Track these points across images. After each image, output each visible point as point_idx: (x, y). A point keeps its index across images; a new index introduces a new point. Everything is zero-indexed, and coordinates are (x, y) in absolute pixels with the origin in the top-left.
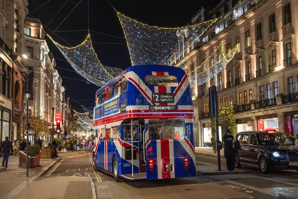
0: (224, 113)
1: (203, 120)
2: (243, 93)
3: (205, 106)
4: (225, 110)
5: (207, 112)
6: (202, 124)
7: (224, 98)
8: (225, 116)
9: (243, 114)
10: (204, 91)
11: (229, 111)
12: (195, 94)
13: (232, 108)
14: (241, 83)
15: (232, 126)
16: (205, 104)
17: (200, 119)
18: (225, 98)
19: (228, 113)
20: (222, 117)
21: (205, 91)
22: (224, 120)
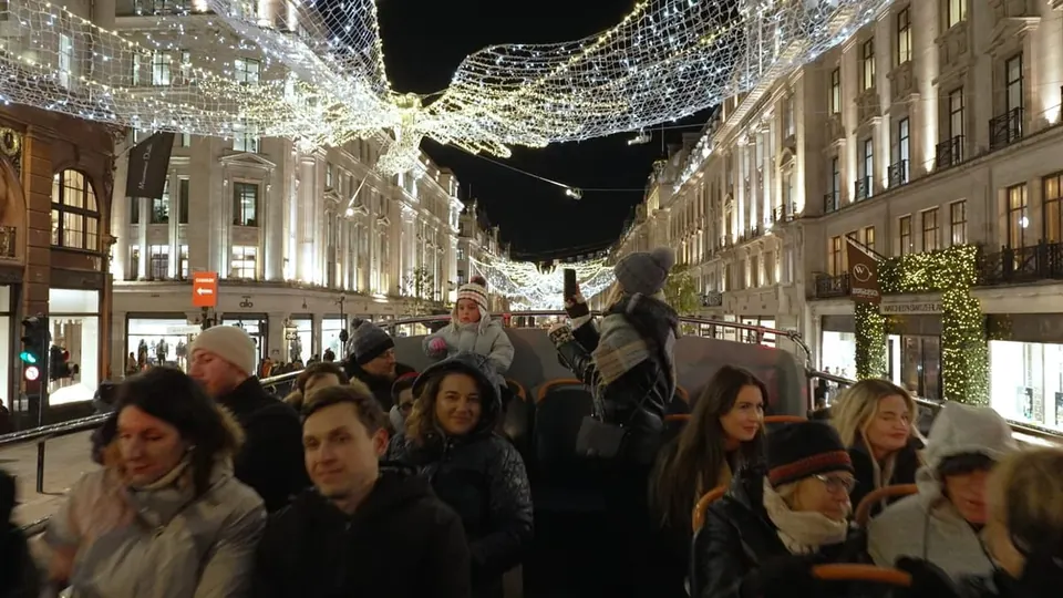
0: (921, 284)
1: (823, 303)
2: (1037, 183)
3: (830, 249)
4: (928, 272)
5: (839, 274)
6: (817, 318)
7: (919, 217)
8: (921, 297)
9: (1037, 295)
10: (830, 191)
11: (948, 274)
12: (794, 203)
13: (969, 261)
14: (1030, 132)
15: (962, 346)
16: (830, 242)
17: (809, 298)
18: (924, 213)
19: (939, 281)
20: (912, 298)
21: (834, 192)
22: (915, 312)
